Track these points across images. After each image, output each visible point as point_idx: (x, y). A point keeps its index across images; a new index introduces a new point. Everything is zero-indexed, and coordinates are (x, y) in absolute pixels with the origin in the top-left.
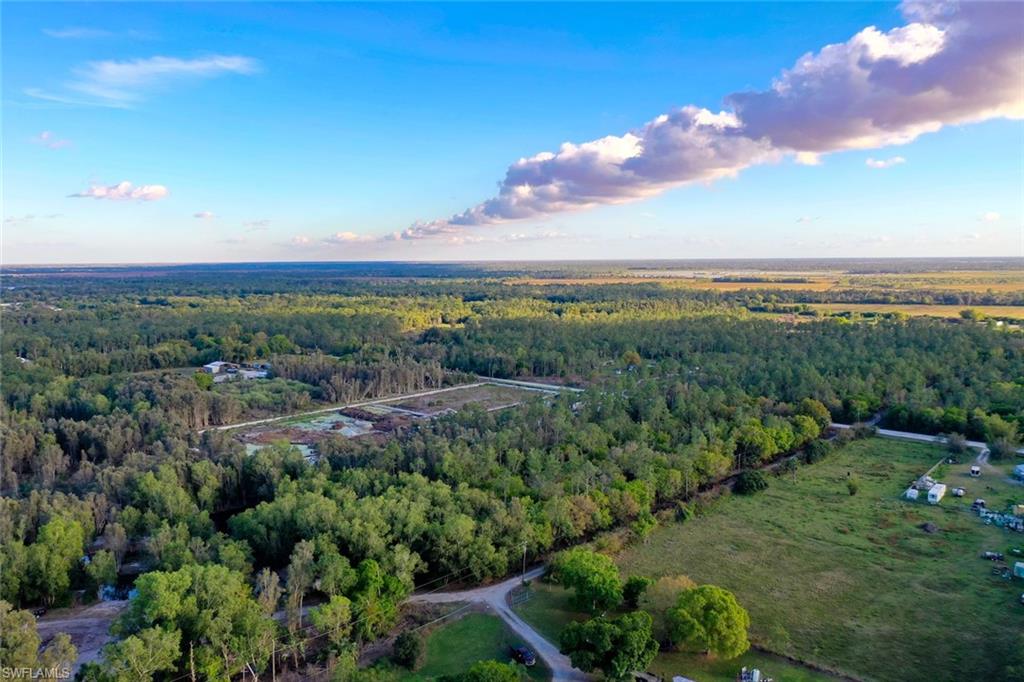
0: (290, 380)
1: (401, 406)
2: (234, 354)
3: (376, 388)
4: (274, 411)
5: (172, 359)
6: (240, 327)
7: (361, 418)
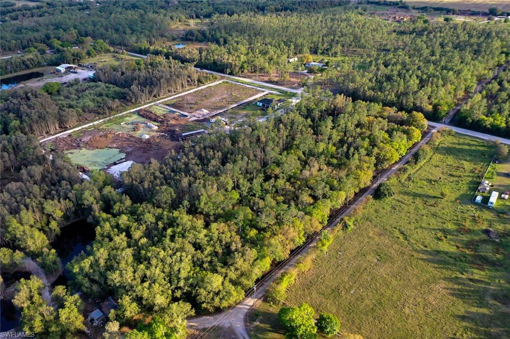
0: (107, 84)
1: (173, 106)
2: (73, 57)
3: (159, 91)
4: (99, 113)
5: (36, 63)
6: (76, 31)
7: (150, 119)
